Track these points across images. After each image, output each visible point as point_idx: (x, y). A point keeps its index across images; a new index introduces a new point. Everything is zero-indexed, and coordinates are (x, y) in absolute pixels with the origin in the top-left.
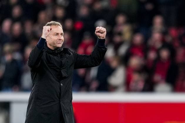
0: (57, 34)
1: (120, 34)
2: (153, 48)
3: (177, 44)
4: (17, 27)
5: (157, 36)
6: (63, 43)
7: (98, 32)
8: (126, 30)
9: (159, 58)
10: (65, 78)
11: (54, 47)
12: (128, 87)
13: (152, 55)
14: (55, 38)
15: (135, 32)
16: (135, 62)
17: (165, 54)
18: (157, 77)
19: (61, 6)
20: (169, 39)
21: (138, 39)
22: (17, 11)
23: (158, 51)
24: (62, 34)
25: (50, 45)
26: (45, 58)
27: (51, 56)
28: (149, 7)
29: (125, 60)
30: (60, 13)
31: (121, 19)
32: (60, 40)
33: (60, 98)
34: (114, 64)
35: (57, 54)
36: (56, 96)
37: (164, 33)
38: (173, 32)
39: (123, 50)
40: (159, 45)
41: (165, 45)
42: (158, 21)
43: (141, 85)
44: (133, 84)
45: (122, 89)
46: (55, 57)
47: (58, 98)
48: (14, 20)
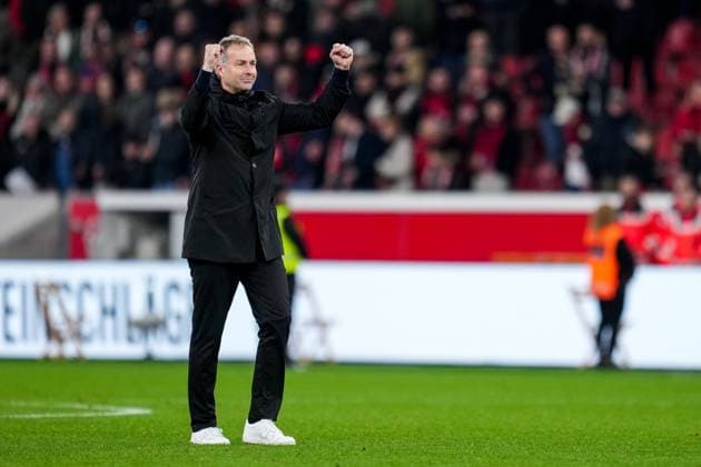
0: (244, 63)
1: (400, 69)
2: (469, 100)
3: (518, 91)
4: (185, 55)
5: (477, 74)
6: (253, 81)
7: (337, 53)
8: (411, 60)
9: (481, 119)
10: (261, 151)
11: (236, 89)
12: (419, 179)
13: (467, 114)
14: (239, 70)
15: (430, 65)
16: (431, 127)
17: (494, 111)
18: (478, 160)
19: (276, 11)
20: (502, 79)
21: (439, 80)
22: (184, 22)
23: (480, 106)
24: (252, 63)
25: (227, 84)
26: (218, 112)
27: (230, 106)
28: (459, 12)
29: (410, 124)
30: (274, 25)
31: (402, 38)
32: (249, 74)
33: (251, 194)
34: (388, 131)
35: (242, 103)
36: (243, 190)
37: (493, 68)
38: (511, 66)
39: (406, 102)
40: (481, 93)
41: (495, 92)
42: (478, 41)
43: (446, 177)
44: (428, 175)
45: (406, 184)
46: (239, 109)
47: (246, 193)
48: (180, 41)
